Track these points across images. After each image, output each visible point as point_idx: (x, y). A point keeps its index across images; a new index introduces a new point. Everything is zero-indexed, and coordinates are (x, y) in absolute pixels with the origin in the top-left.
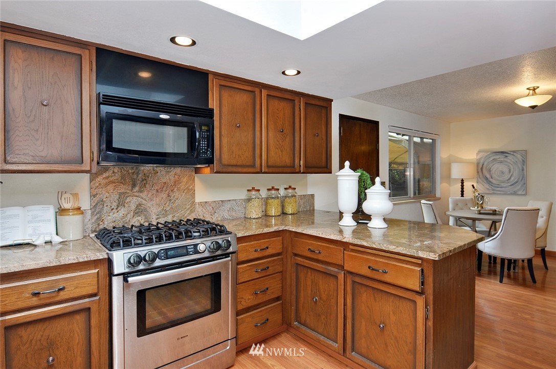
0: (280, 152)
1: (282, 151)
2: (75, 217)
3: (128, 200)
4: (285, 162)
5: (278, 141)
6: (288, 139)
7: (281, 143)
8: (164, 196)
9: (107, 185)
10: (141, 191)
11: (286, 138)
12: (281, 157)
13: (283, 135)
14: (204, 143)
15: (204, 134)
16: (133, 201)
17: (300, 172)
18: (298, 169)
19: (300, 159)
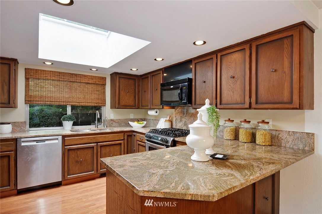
0: (232, 94)
1: (233, 92)
2: (167, 123)
3: (182, 120)
4: (236, 100)
5: (230, 85)
6: (238, 83)
7: (232, 86)
8: (192, 119)
9: (178, 113)
10: (186, 116)
11: (237, 82)
12: (232, 97)
13: (234, 80)
14: (184, 95)
15: (184, 91)
16: (184, 120)
17: (250, 108)
18: (247, 105)
19: (250, 97)
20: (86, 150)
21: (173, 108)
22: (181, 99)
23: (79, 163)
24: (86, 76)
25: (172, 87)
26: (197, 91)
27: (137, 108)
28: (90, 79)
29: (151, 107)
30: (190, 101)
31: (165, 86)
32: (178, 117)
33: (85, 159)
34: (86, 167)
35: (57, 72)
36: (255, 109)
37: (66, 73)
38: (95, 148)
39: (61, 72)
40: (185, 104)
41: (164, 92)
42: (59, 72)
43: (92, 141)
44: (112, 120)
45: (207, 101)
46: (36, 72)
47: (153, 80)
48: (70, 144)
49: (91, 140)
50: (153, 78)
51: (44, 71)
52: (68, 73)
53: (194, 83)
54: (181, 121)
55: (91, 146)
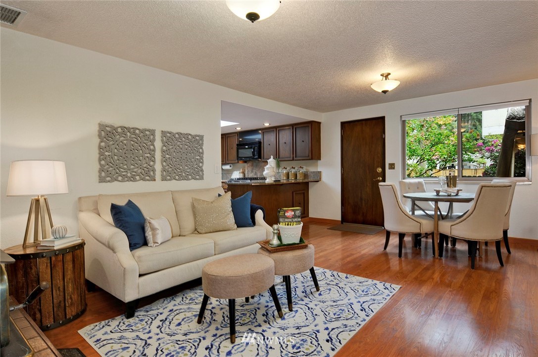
4: (287, 156)
5: (284, 148)
6: (287, 146)
9: (249, 166)
10: (256, 168)
12: (285, 153)
14: (256, 153)
15: (256, 150)
16: (254, 171)
17: (293, 160)
18: (292, 159)
19: (293, 154)
21: (245, 162)
22: (254, 155)
25: (247, 147)
26: (265, 150)
29: (227, 162)
30: (260, 157)
31: (241, 145)
32: (250, 169)
36: (296, 160)
40: (256, 158)
41: (240, 151)
45: (272, 157)
47: (228, 141)
50: (229, 139)
53: (262, 145)
54: (252, 172)
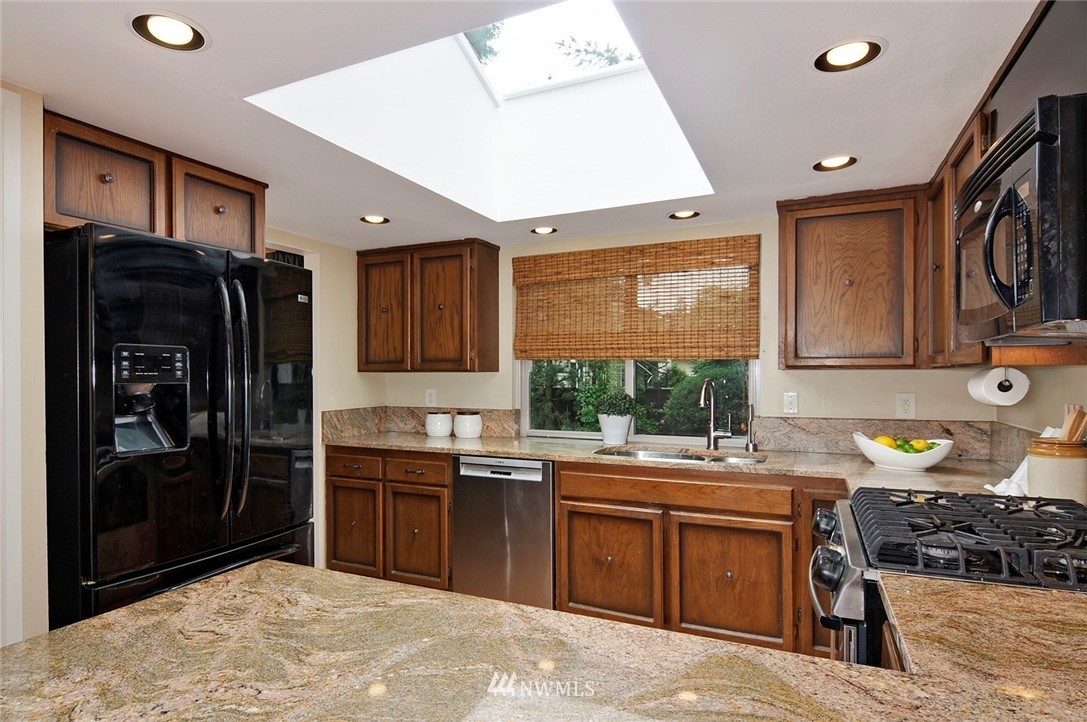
2: (1045, 460)
20: (624, 527)
23: (604, 569)
24: (675, 248)
27: (910, 361)
28: (691, 254)
33: (624, 558)
34: (625, 590)
35: (587, 251)
37: (611, 250)
38: (656, 525)
39: (598, 251)
42: (593, 251)
43: (644, 498)
44: (785, 419)
46: (535, 265)
48: (575, 495)
49: (645, 491)
51: (552, 256)
52: (617, 250)
55: (643, 517)
